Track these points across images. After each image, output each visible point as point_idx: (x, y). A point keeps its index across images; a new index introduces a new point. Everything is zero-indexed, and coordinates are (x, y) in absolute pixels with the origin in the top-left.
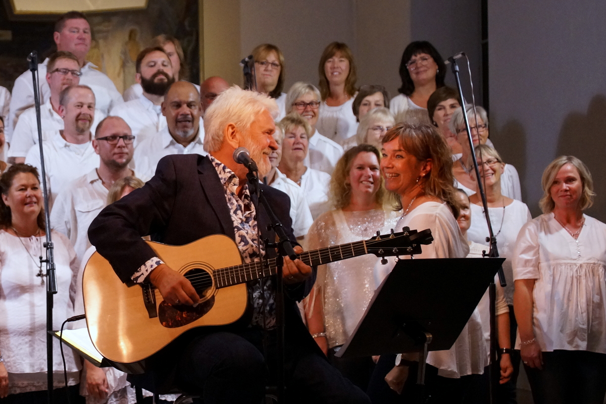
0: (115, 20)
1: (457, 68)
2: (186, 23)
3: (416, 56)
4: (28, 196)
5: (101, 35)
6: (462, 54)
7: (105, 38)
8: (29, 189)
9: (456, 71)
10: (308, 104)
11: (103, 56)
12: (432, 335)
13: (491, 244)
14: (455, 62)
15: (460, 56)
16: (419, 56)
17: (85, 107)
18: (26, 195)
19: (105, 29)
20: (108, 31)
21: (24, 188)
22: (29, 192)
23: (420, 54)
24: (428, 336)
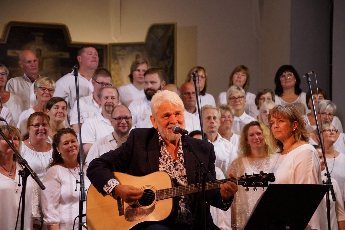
0: (128, 48)
1: (310, 80)
2: (167, 52)
3: (285, 73)
4: (70, 147)
5: (120, 57)
6: (313, 72)
7: (122, 59)
8: (70, 143)
9: (309, 81)
10: (237, 98)
11: (121, 68)
13: (327, 177)
14: (308, 76)
15: (311, 73)
16: (287, 73)
17: (110, 98)
18: (69, 147)
19: (123, 54)
20: (124, 55)
21: (67, 143)
22: (70, 144)
23: (288, 72)
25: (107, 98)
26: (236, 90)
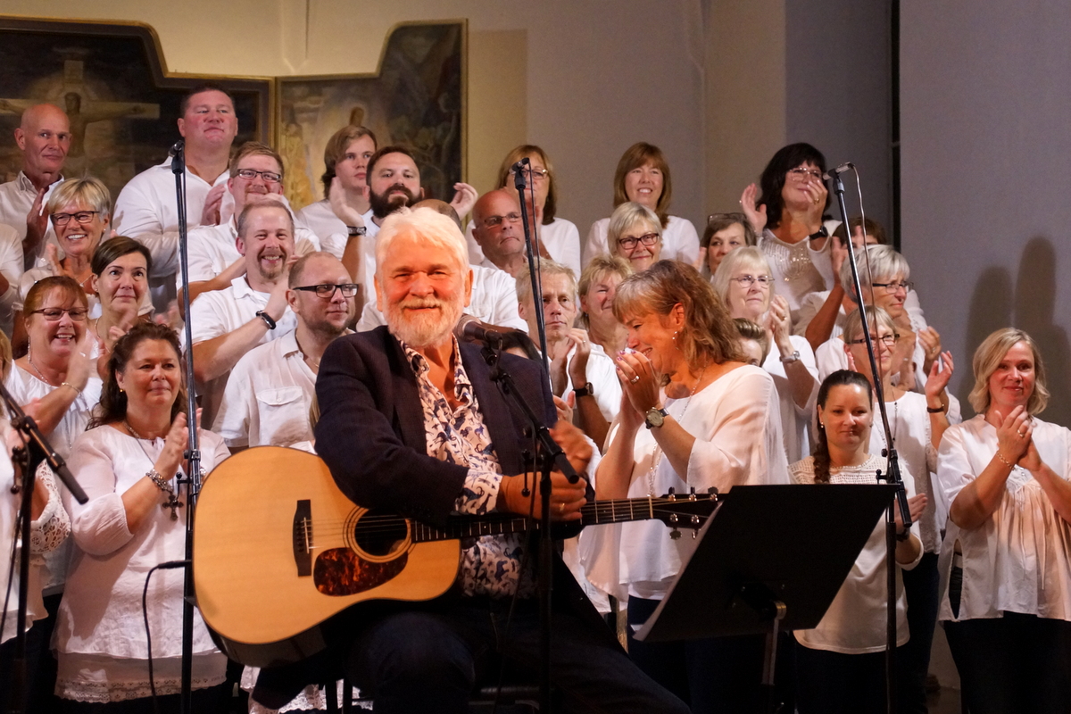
0: (329, 92)
1: (842, 187)
2: (441, 101)
4: (154, 378)
5: (304, 115)
6: (850, 165)
7: (313, 121)
8: (158, 367)
9: (841, 191)
10: (640, 239)
11: (307, 148)
12: (786, 605)
13: (890, 460)
14: (838, 177)
15: (846, 168)
17: (272, 236)
18: (152, 377)
19: (312, 106)
20: (316, 110)
24: (779, 607)
25: (265, 234)
26: (636, 217)
